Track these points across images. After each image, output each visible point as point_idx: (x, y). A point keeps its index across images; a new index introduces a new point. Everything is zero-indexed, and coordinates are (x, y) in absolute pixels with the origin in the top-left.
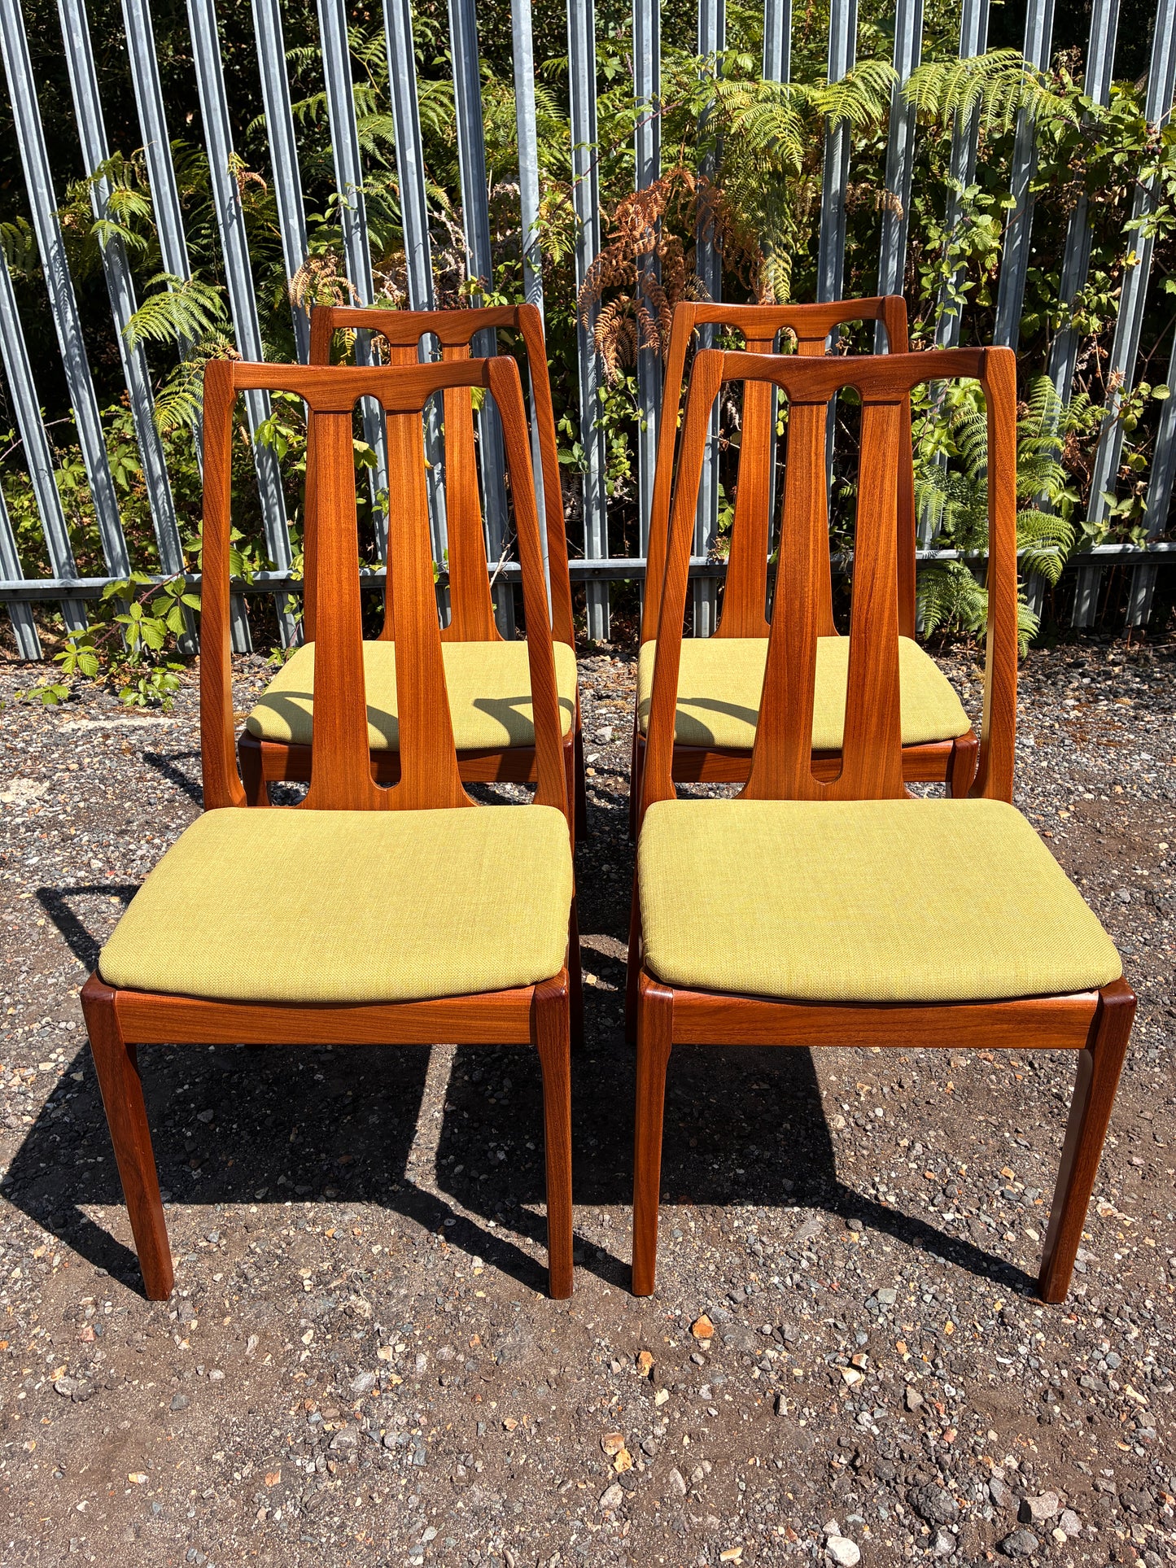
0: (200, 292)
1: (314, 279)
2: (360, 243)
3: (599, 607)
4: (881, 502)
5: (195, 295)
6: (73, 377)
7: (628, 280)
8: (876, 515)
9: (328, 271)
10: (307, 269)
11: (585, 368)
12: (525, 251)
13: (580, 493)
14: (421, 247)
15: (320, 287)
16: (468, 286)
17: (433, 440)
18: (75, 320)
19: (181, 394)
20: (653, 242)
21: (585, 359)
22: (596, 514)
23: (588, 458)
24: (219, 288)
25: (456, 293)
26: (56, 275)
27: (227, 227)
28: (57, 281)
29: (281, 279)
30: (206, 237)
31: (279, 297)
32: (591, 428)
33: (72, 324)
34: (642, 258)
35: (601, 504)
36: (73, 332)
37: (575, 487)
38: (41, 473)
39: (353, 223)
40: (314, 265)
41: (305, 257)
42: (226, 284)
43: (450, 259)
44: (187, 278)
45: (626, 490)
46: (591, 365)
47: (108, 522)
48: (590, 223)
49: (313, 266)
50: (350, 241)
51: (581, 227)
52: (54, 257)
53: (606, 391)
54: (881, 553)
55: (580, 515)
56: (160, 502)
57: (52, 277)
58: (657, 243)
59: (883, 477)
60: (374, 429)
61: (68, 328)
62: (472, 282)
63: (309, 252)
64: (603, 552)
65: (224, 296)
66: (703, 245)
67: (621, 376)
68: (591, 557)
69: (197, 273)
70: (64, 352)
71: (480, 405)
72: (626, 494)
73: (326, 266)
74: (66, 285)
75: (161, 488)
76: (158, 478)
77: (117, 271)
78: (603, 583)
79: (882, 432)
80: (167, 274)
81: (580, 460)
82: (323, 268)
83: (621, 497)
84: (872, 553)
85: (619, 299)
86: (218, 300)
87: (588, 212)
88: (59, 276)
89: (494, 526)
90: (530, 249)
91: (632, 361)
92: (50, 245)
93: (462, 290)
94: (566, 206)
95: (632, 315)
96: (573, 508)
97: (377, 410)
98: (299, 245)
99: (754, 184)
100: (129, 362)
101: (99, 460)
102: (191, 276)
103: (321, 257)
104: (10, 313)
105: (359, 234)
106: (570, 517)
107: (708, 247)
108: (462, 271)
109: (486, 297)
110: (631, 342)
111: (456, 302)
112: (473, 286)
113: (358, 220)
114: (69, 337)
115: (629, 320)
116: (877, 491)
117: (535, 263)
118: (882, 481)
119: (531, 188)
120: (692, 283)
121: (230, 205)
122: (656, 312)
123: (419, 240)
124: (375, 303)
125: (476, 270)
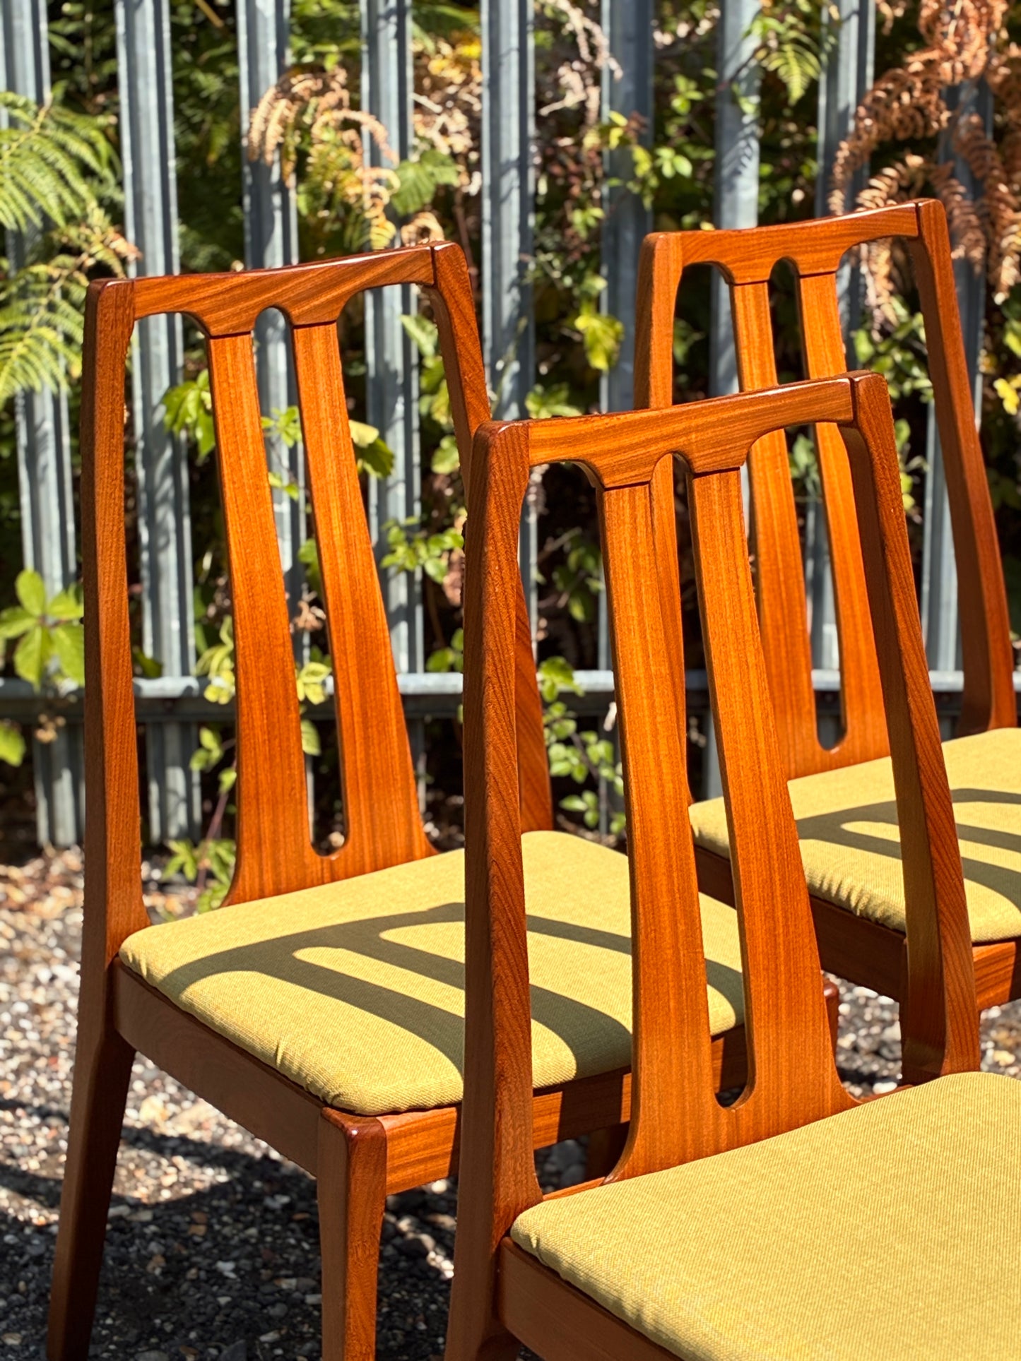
0: (68, 129)
1: (302, 112)
2: (393, 45)
5: (62, 136)
7: (927, 126)
9: (333, 99)
10: (284, 90)
12: (729, 73)
14: (514, 57)
15: (316, 130)
16: (604, 132)
19: (35, 331)
24: (103, 121)
25: (579, 144)
29: (227, 107)
30: (71, 18)
31: (221, 141)
34: (958, 88)
39: (381, 7)
40: (302, 84)
41: (282, 69)
42: (117, 114)
43: (572, 80)
44: (40, 100)
48: (854, 21)
49: (296, 89)
50: (373, 40)
51: (835, 27)
53: (871, 341)
60: (388, 400)
62: (613, 125)
63: (290, 59)
65: (111, 136)
67: (901, 312)
69: (62, 91)
71: (609, 359)
73: (326, 89)
81: (808, 473)
82: (320, 93)
85: (903, 162)
86: (103, 146)
90: (739, 70)
93: (591, 140)
97: (398, 364)
98: (272, 45)
102: (48, 95)
103: (316, 69)
105: (392, 29)
108: (593, 105)
109: (640, 154)
111: (577, 161)
112: (614, 132)
113: (393, 3)
117: (748, 95)
122: (979, 189)
123: (509, 42)
124: (414, 157)
125: (620, 99)
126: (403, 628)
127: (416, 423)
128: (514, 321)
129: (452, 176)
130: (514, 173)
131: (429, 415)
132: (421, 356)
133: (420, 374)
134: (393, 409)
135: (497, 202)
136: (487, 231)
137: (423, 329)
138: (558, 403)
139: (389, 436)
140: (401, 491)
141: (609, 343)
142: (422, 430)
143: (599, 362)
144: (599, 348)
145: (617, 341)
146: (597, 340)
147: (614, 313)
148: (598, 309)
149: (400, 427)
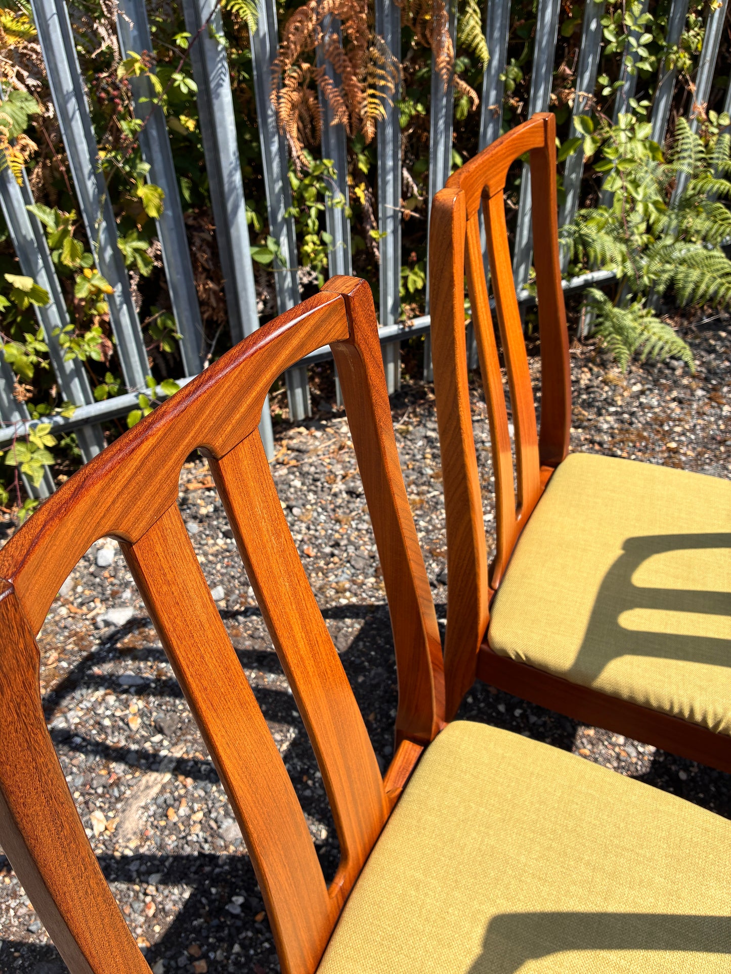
3: (299, 392)
7: (312, 43)
11: (268, 152)
14: (56, 18)
16: (129, 66)
17: (107, 259)
21: (268, 144)
25: (113, 75)
32: (280, 218)
35: (293, 294)
43: (102, 31)
45: (314, 274)
46: (275, 148)
53: (298, 177)
62: (134, 61)
67: (309, 157)
71: (158, 211)
85: (300, 67)
89: (188, 337)
91: (318, 139)
93: (121, 72)
95: (313, 86)
96: (264, 302)
106: (263, 311)
109: (153, 78)
110: (314, 119)
111: (116, 87)
112: (137, 66)
115: (311, 91)
117: (218, 32)
120: (372, 44)
122: (339, 81)
123: (52, 10)
124: (5, 97)
125: (131, 42)
126: (77, 380)
127: (53, 269)
128: (97, 197)
129: (34, 107)
130: (74, 100)
131: (60, 262)
132: (45, 226)
133: (47, 238)
134: (37, 263)
135: (68, 120)
136: (66, 141)
137: (44, 212)
138: (133, 240)
139: (39, 279)
140: (54, 308)
141: (156, 201)
142: (57, 272)
143: (153, 213)
144: (151, 205)
145: (161, 199)
146: (149, 200)
147: (154, 182)
148: (145, 183)
149: (43, 272)
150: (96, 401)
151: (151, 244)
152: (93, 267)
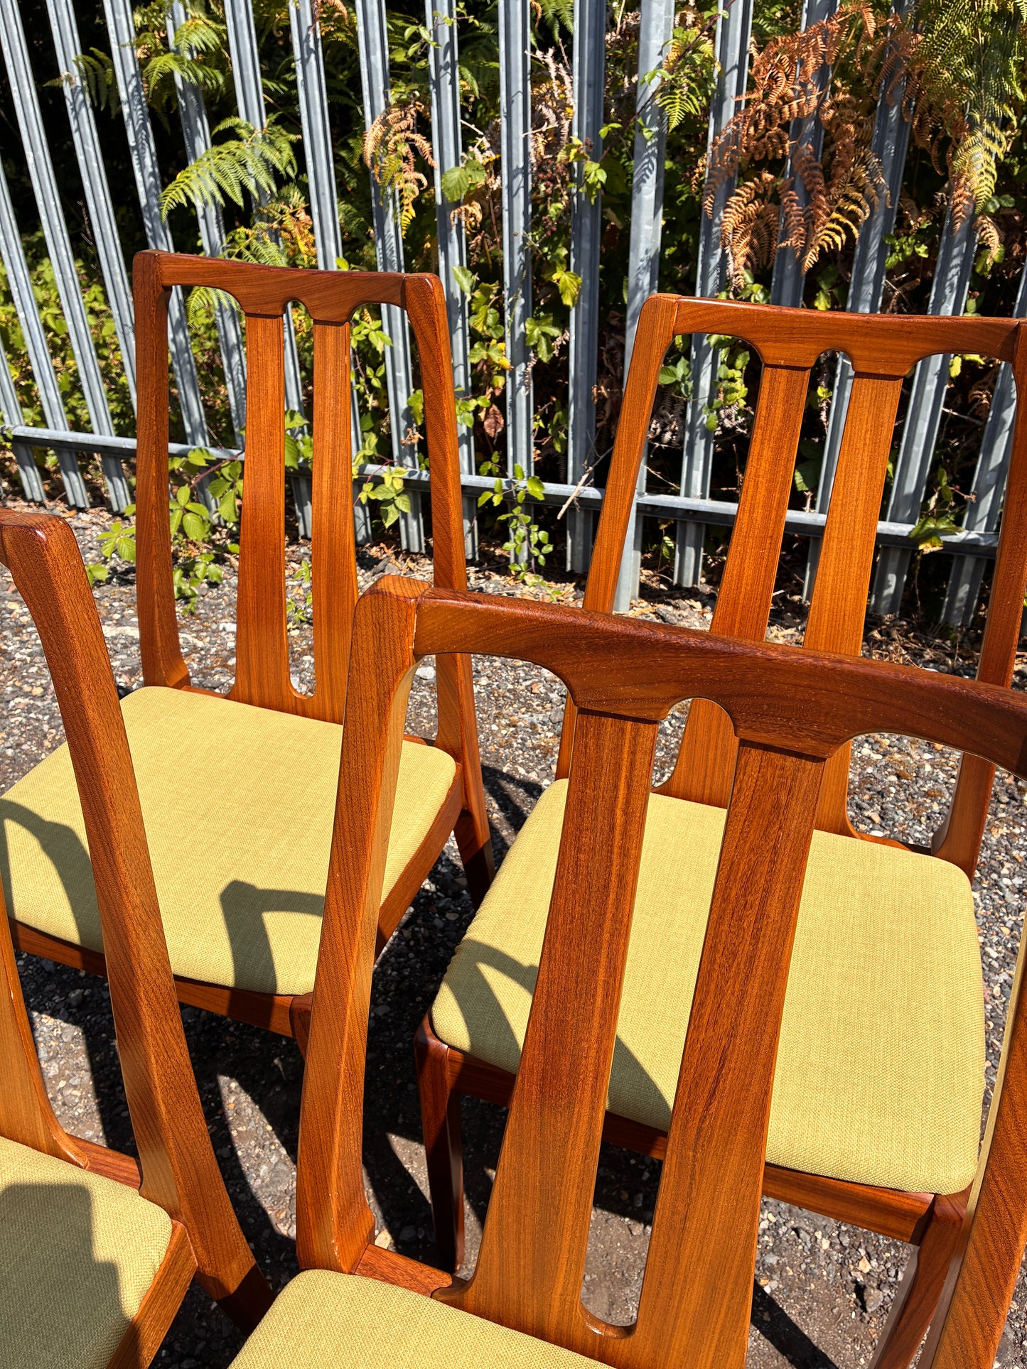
0: (272, 144)
1: (386, 134)
2: (449, 88)
3: (691, 552)
4: (756, 937)
5: (264, 146)
6: (153, 230)
7: (775, 151)
8: (742, 957)
9: (403, 124)
10: (383, 120)
11: (706, 265)
12: (638, 109)
13: (684, 415)
14: (520, 96)
15: (390, 145)
16: (569, 151)
17: (517, 336)
18: (153, 167)
20: (814, 103)
21: (708, 254)
22: (700, 445)
23: (696, 379)
24: (293, 137)
25: (555, 159)
26: (134, 113)
27: (305, 62)
28: (135, 120)
31: (357, 155)
32: (705, 342)
33: (151, 170)
34: (800, 122)
35: (707, 433)
36: (152, 179)
37: (679, 408)
38: (126, 328)
39: (442, 63)
40: (393, 115)
41: (387, 104)
42: (301, 132)
43: (548, 113)
44: (261, 125)
45: (741, 420)
46: (714, 261)
47: (187, 387)
48: (735, 72)
50: (437, 85)
51: (722, 77)
52: (133, 93)
54: (745, 1027)
55: (681, 442)
56: (235, 373)
57: (130, 115)
58: (820, 104)
59: (766, 890)
61: (146, 175)
62: (574, 146)
64: (703, 490)
65: (298, 148)
66: (886, 108)
67: (749, 280)
68: (687, 495)
69: (273, 117)
70: (143, 201)
71: (573, 301)
72: (741, 426)
73: (404, 117)
74: (144, 126)
75: (236, 358)
76: (233, 346)
77: (192, 113)
78: (699, 525)
79: (777, 806)
80: (242, 119)
81: (683, 380)
83: (734, 428)
84: (725, 1023)
85: (760, 177)
86: (287, 153)
87: (734, 57)
88: (138, 115)
89: (578, 443)
90: (644, 107)
91: (769, 260)
92: (128, 79)
93: (562, 156)
94: (702, 48)
95: (775, 201)
96: (674, 432)
98: (381, 88)
99: (965, 30)
100: (205, 217)
101: (177, 320)
102: (265, 122)
103: (402, 104)
104: (93, 154)
105: (449, 77)
106: (670, 442)
107: (894, 113)
108: (565, 131)
109: (587, 167)
110: (770, 235)
111: (554, 170)
112: (574, 151)
113: (448, 59)
114: (148, 185)
115: (771, 206)
116: (752, 915)
117: (651, 125)
118: (764, 901)
119: (653, 24)
120: (863, 161)
121: (308, 36)
122: (808, 198)
123: (517, 87)
124: (462, 165)
125: (584, 128)
126: (465, 447)
127: (468, 332)
128: (520, 273)
130: (520, 177)
131: (474, 327)
134: (456, 322)
135: (511, 194)
136: (506, 215)
137: (466, 275)
138: (547, 325)
140: (461, 369)
141: (574, 290)
142: (470, 335)
143: (567, 301)
144: (568, 292)
145: (578, 289)
146: (567, 288)
147: (577, 271)
148: (568, 269)
149: (460, 332)
150: (478, 473)
151: (563, 333)
152: (502, 340)
